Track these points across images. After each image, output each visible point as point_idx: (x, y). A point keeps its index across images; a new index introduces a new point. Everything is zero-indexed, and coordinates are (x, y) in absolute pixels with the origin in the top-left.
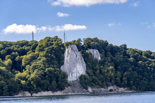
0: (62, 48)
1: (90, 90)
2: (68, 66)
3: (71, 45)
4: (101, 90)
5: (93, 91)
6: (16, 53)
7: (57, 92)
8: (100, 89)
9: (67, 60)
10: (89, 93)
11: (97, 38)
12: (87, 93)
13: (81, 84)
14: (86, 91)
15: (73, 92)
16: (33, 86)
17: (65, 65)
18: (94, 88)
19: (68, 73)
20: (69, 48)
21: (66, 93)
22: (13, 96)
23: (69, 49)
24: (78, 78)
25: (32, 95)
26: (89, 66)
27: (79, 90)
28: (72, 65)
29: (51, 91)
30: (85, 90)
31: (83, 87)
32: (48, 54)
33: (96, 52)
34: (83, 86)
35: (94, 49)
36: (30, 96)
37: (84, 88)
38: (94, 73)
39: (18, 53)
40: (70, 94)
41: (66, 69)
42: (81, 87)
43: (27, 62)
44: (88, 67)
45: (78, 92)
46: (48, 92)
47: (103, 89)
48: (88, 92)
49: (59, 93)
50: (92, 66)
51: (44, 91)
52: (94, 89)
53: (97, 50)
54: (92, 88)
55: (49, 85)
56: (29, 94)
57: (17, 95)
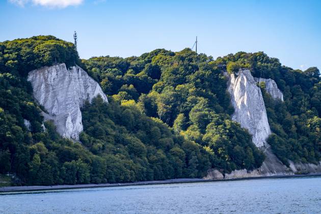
0: (223, 77)
1: (292, 166)
2: (247, 115)
3: (243, 70)
4: (309, 167)
5: (298, 169)
6: (131, 86)
7: (252, 170)
8: (307, 165)
9: (243, 103)
10: (294, 174)
11: (263, 52)
12: (291, 174)
13: (276, 155)
14: (288, 169)
15: (272, 172)
16: (224, 158)
17: (240, 114)
18: (299, 163)
19: (249, 130)
20: (242, 77)
21: (263, 173)
22: (202, 177)
23: (243, 79)
24: (265, 142)
25: (224, 175)
26: (273, 117)
27: (278, 167)
28: (254, 114)
29: (245, 170)
30: (285, 166)
31: (280, 162)
32: (199, 89)
33: (273, 84)
34: (280, 159)
35: (267, 78)
36: (223, 179)
37: (284, 164)
38: (287, 132)
39: (135, 86)
40: (268, 175)
41: (243, 122)
42: (277, 162)
43: (171, 106)
44: (271, 118)
45: (278, 171)
46: (243, 170)
47: (312, 166)
48: (291, 170)
49: (254, 173)
50: (278, 116)
51: (238, 169)
52: (299, 166)
53: (273, 81)
54: (295, 163)
55: (246, 157)
56: (220, 176)
57: (206, 176)
